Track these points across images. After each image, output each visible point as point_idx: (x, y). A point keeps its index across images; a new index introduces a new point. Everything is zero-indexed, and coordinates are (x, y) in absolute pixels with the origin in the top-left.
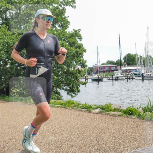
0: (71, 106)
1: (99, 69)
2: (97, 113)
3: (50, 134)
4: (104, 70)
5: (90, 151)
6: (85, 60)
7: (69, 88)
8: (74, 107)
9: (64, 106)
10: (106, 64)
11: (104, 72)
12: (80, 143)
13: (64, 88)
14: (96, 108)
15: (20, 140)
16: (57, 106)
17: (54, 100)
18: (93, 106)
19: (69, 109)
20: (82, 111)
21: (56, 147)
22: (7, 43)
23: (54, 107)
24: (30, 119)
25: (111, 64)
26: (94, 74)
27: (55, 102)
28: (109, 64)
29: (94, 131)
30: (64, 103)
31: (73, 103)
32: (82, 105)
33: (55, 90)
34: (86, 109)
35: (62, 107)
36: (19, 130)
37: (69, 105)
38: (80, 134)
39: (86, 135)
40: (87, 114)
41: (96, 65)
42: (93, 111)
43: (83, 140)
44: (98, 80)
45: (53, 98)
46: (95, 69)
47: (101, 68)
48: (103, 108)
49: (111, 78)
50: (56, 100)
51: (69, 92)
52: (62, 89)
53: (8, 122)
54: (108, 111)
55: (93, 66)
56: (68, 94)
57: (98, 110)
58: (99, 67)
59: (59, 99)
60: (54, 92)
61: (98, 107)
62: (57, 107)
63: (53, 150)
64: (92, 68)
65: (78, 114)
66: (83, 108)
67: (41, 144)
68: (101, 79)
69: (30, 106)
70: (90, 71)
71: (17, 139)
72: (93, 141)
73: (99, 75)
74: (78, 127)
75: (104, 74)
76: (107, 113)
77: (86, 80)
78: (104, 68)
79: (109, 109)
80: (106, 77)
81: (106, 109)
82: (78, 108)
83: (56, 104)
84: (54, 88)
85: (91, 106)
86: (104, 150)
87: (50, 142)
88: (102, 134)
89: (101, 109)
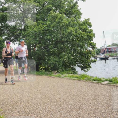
0: (85, 79)
1: (106, 50)
2: (106, 85)
3: (70, 100)
4: (110, 51)
5: (102, 114)
6: (94, 43)
7: (82, 65)
8: (87, 80)
9: (79, 79)
10: (111, 46)
11: (110, 52)
12: (94, 107)
13: (79, 65)
14: (105, 81)
15: (48, 104)
16: (74, 78)
17: (72, 74)
18: (102, 79)
19: (83, 81)
20: (93, 83)
21: (75, 110)
22: (35, 31)
23: (72, 79)
24: (55, 88)
25: (115, 46)
26: (102, 54)
27: (72, 76)
28: (114, 46)
29: (104, 98)
30: (80, 77)
31: (86, 77)
32: (93, 78)
33: (71, 67)
34: (97, 81)
35: (78, 79)
36: (47, 96)
37: (83, 78)
38: (93, 101)
39: (98, 102)
40: (98, 85)
41: (103, 47)
42: (103, 83)
43: (96, 105)
44: (105, 59)
45: (70, 73)
46: (103, 50)
47: (107, 49)
48: (110, 81)
49: (116, 57)
50: (73, 75)
51: (83, 68)
52: (77, 66)
53: (39, 90)
54: (115, 83)
55: (101, 48)
56: (82, 69)
57: (106, 82)
58: (106, 49)
59: (75, 74)
60: (71, 68)
61: (106, 80)
62: (74, 80)
63: (73, 112)
64: (100, 49)
65: (91, 85)
66: (94, 81)
67: (64, 107)
68: (107, 58)
69: (54, 79)
70: (98, 52)
71: (46, 103)
72: (104, 107)
73: (106, 55)
74: (92, 95)
75: (110, 54)
76: (114, 84)
77: (96, 59)
78: (110, 49)
79: (116, 82)
80: (112, 56)
81: (113, 82)
82: (90, 81)
83: (73, 77)
84: (71, 65)
85: (100, 79)
86: (113, 113)
87: (71, 106)
88: (111, 101)
89: (109, 81)
